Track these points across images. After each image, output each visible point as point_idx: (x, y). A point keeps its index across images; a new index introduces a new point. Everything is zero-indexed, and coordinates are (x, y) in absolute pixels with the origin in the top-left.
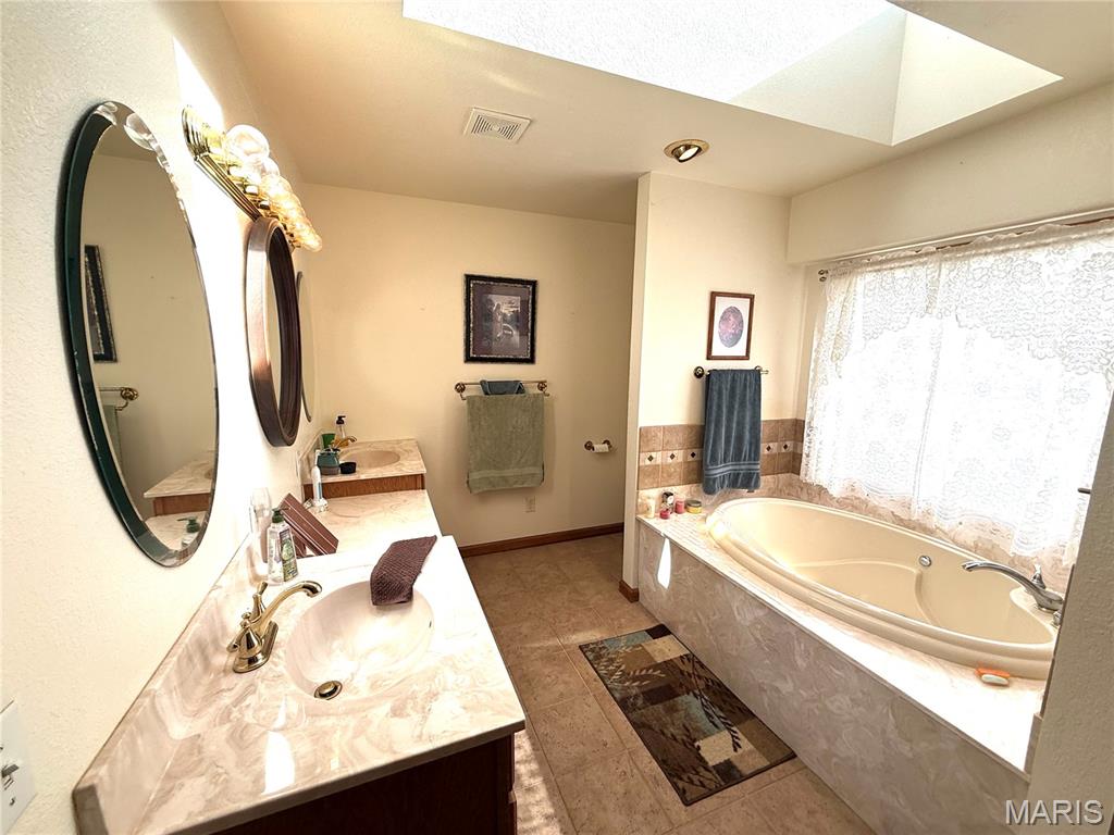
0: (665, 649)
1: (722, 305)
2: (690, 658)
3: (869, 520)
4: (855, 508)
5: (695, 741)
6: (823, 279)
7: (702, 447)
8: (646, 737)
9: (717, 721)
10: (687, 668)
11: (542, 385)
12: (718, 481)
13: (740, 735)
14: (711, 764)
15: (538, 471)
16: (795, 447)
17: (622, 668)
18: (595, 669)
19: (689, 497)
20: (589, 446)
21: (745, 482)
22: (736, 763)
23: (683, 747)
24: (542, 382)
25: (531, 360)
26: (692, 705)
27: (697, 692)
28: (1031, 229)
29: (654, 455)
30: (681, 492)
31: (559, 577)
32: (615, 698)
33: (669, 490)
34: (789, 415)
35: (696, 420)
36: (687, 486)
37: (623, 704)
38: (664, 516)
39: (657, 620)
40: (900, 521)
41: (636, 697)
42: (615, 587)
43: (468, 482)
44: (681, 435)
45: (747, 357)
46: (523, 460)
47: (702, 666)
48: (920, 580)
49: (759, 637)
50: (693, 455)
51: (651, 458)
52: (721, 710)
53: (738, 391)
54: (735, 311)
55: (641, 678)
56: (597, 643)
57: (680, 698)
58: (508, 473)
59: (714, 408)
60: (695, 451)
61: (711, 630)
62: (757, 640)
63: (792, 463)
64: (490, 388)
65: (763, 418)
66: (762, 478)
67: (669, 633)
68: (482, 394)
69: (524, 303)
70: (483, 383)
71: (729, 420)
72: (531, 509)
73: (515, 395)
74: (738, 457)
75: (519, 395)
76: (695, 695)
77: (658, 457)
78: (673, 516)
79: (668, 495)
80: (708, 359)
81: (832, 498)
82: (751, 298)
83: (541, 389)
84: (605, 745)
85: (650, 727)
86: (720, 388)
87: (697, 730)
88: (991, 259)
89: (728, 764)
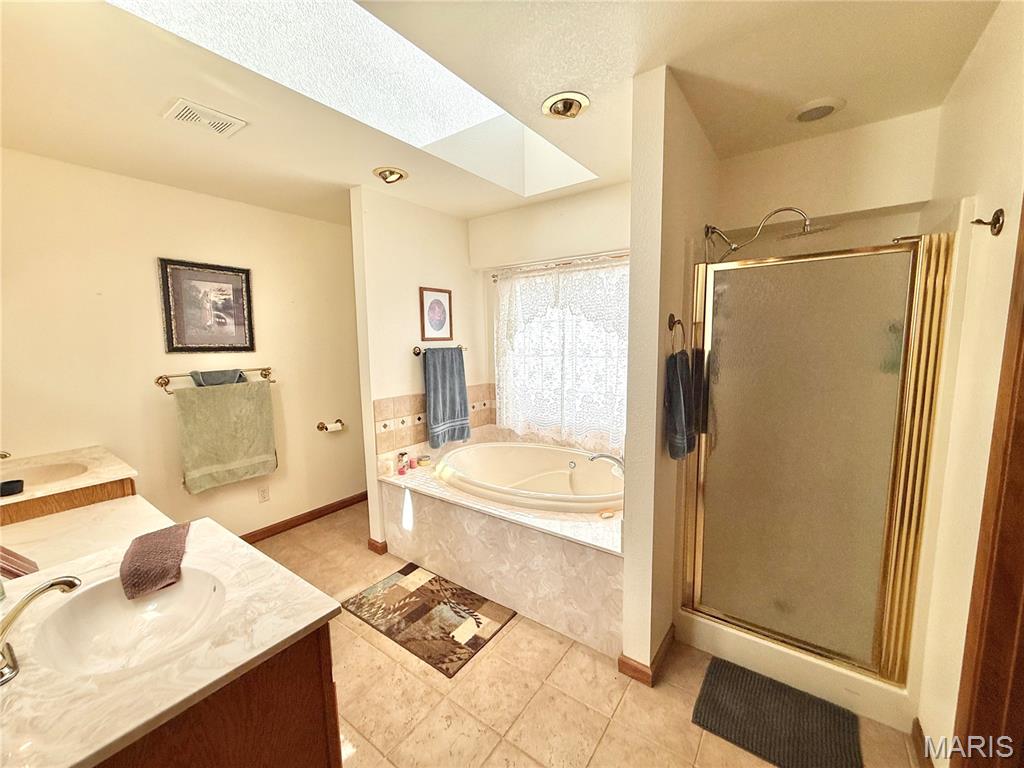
0: (417, 580)
1: (429, 297)
2: (438, 579)
3: (540, 446)
4: (532, 440)
5: (450, 633)
6: (495, 281)
7: (425, 411)
8: (412, 647)
9: (463, 614)
10: (436, 587)
11: (265, 373)
12: (441, 437)
13: (480, 616)
14: (463, 643)
15: (270, 458)
16: (491, 404)
17: (384, 606)
18: (358, 617)
19: (420, 454)
20: (322, 427)
21: (460, 434)
22: (480, 635)
23: (442, 641)
24: (264, 370)
25: (251, 348)
26: (444, 611)
27: (446, 600)
28: (597, 258)
29: (387, 422)
30: (414, 451)
31: (306, 555)
32: (381, 632)
33: (402, 451)
34: (484, 381)
35: (419, 390)
36: (418, 445)
37: (390, 633)
38: (401, 472)
39: (405, 562)
40: (557, 443)
41: (399, 623)
42: (364, 547)
43: (184, 483)
44: (408, 403)
45: (451, 338)
46: (251, 450)
47: (447, 581)
48: (571, 476)
49: (484, 540)
50: (419, 419)
51: (385, 426)
52: (465, 605)
53: (448, 365)
54: (438, 303)
55: (401, 608)
56: (356, 596)
57: (433, 610)
58: (233, 465)
59: (432, 379)
60: (421, 416)
61: (449, 549)
62: (483, 543)
63: (491, 417)
64: (203, 380)
65: (467, 385)
66: (471, 430)
67: (417, 567)
68: (193, 385)
69: (237, 292)
70: (194, 375)
71: (444, 388)
72: (264, 497)
73: (235, 384)
74: (453, 416)
75: (240, 384)
76: (445, 603)
77: (393, 425)
78: (409, 472)
79: (402, 455)
80: (423, 340)
81: (518, 436)
82: (450, 293)
83: (265, 376)
84: (380, 668)
85: (414, 639)
86: (435, 363)
87: (450, 626)
88: (582, 274)
89: (476, 638)
